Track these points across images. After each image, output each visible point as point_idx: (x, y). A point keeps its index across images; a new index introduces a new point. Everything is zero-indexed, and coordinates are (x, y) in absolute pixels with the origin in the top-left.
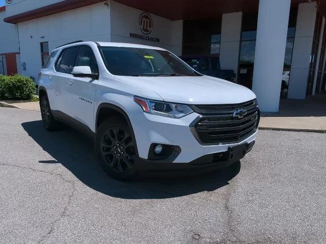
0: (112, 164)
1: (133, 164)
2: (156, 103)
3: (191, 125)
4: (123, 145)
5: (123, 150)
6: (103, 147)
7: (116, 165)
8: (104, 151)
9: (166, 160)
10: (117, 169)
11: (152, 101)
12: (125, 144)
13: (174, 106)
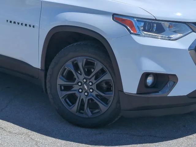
0: (75, 108)
1: (107, 104)
2: (145, 23)
3: (190, 49)
4: (93, 80)
5: (92, 87)
6: (61, 86)
7: (81, 108)
8: (61, 90)
9: (160, 93)
10: (82, 113)
11: (140, 20)
12: (95, 79)
13: (167, 24)
